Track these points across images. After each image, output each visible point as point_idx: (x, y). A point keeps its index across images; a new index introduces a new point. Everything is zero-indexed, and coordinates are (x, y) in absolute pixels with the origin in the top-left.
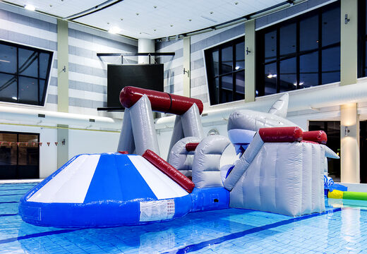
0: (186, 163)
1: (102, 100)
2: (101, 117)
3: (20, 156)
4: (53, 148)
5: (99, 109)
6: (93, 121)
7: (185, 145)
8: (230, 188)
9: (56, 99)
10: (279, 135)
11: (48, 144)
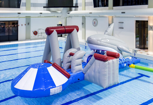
0: (70, 60)
1: (46, 3)
2: (45, 11)
3: (10, 31)
4: (24, 27)
5: (44, 7)
6: (41, 13)
7: (69, 54)
8: (84, 73)
9: (25, 5)
10: (100, 58)
11: (22, 25)
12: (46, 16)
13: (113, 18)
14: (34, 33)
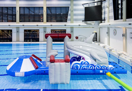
5: (83, 21)
6: (80, 25)
9: (70, 20)
12: (84, 27)
13: (126, 29)
14: (76, 38)
